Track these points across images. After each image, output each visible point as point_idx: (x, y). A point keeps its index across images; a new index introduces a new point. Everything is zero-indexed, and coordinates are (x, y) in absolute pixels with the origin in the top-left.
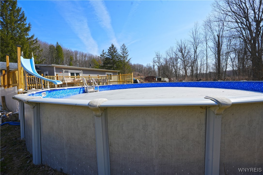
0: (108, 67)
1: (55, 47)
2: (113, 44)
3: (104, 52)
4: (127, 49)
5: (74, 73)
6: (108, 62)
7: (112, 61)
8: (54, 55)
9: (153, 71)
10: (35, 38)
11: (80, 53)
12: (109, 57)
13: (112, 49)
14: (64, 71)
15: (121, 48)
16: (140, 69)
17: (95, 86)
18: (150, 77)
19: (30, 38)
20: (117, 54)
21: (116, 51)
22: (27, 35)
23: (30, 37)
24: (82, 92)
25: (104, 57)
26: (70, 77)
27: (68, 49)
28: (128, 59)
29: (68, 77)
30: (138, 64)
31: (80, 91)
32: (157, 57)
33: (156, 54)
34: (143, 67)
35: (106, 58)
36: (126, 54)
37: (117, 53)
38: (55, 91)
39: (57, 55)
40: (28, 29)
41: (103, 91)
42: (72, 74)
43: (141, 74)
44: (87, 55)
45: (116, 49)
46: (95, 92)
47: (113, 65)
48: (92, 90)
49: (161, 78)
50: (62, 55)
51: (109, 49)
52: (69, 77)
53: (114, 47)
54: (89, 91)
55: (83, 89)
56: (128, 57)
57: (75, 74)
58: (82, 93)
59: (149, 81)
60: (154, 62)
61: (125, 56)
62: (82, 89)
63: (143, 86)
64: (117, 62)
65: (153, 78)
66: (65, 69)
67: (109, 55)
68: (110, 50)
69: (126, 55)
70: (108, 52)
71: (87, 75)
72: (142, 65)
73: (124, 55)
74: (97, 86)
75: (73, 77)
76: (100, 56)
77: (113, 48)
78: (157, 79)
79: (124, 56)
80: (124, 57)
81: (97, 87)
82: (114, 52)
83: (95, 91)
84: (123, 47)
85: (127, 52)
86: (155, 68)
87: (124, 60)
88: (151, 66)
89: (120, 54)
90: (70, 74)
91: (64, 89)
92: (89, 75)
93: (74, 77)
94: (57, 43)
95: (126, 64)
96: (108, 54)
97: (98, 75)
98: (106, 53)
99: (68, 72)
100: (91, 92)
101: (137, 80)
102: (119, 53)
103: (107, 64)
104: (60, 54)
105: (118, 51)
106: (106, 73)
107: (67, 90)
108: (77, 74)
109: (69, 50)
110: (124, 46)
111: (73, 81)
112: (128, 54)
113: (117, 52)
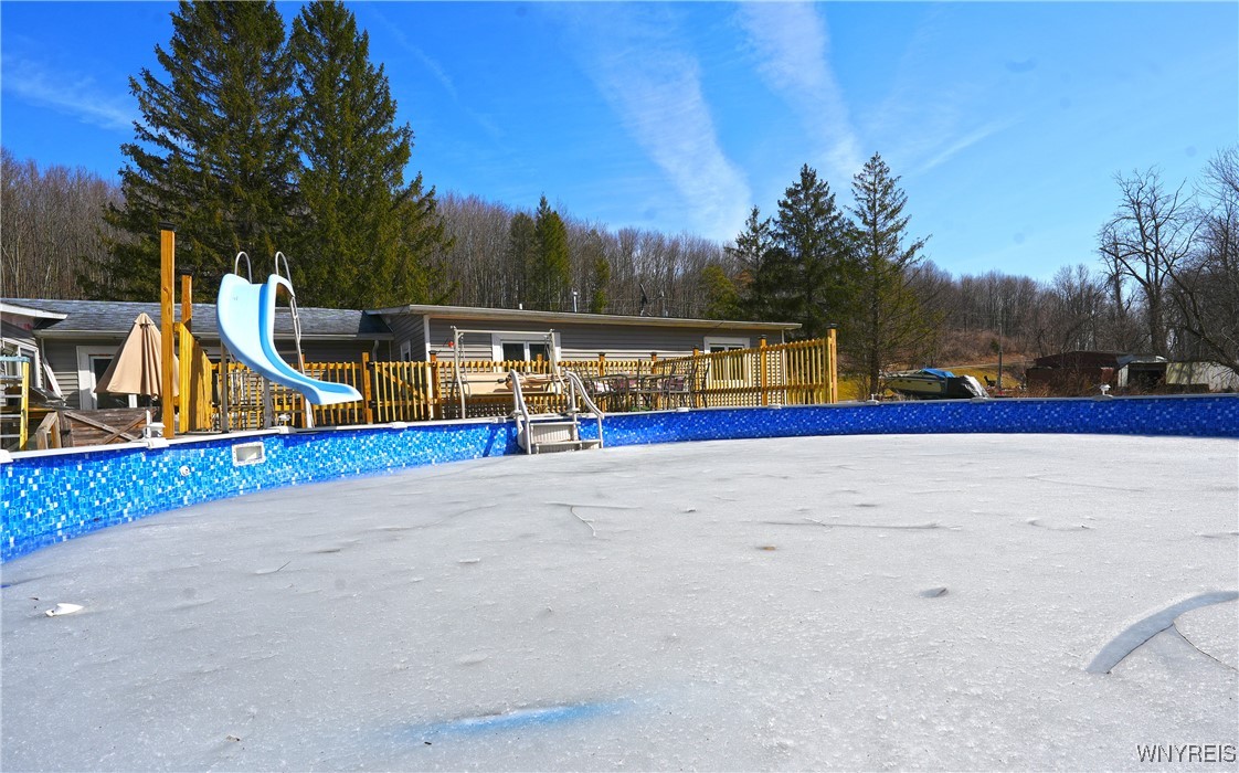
0: (774, 303)
1: (535, 224)
2: (812, 166)
3: (761, 220)
4: (895, 189)
5: (522, 345)
6: (775, 277)
7: (802, 267)
8: (530, 262)
9: (1112, 318)
10: (426, 189)
11: (648, 237)
12: (782, 246)
13: (808, 196)
14: (457, 337)
15: (859, 182)
16: (1007, 310)
17: (584, 416)
18: (1069, 359)
19: (407, 194)
20: (836, 224)
21: (830, 208)
22: (398, 179)
23: (406, 186)
24: (500, 445)
25: (758, 249)
26: (501, 364)
27: (592, 224)
28: (904, 247)
29: (492, 365)
30: (992, 278)
31: (491, 439)
32: (1131, 213)
33: (1122, 195)
34: (1033, 293)
35: (770, 251)
36: (891, 215)
37: (835, 218)
38: (330, 440)
39: (538, 261)
40: (401, 155)
41: (633, 443)
42: (513, 351)
43: (1012, 343)
44: (682, 248)
45: (830, 195)
46: (572, 453)
47: (809, 292)
48: (561, 437)
49: (1163, 365)
50: (559, 257)
51: (783, 198)
52: (495, 364)
53: (813, 182)
54: (533, 446)
55: (509, 431)
56: (900, 234)
57: (527, 353)
58: (505, 454)
59: (1056, 387)
60: (1113, 250)
61: (884, 229)
62: (502, 433)
63: (900, 418)
64: (834, 269)
65: (1095, 366)
66: (462, 324)
67: (783, 236)
68: (790, 207)
69: (891, 223)
70: (778, 218)
71: (589, 356)
72: (1027, 285)
73: (874, 223)
74: (592, 416)
75: (517, 364)
76: (736, 246)
77: (808, 189)
78: (1124, 373)
79: (875, 230)
80: (878, 238)
81: (595, 420)
82: (817, 215)
83: (577, 447)
84: (870, 179)
85: (897, 204)
86: (1124, 298)
87: (876, 257)
88: (1090, 280)
89: (851, 224)
90: (498, 353)
91: (390, 430)
92: (602, 355)
93: (523, 363)
94: (543, 203)
95: (887, 282)
96: (781, 232)
97: (654, 354)
98: (772, 227)
99: (488, 341)
100: (545, 449)
101: (963, 379)
102: (847, 215)
103: (771, 289)
104: (553, 255)
105: (837, 203)
106: (710, 341)
107: (410, 432)
108: (540, 350)
109: (594, 232)
110: (878, 170)
111: (503, 386)
112: (900, 217)
113: (833, 214)
